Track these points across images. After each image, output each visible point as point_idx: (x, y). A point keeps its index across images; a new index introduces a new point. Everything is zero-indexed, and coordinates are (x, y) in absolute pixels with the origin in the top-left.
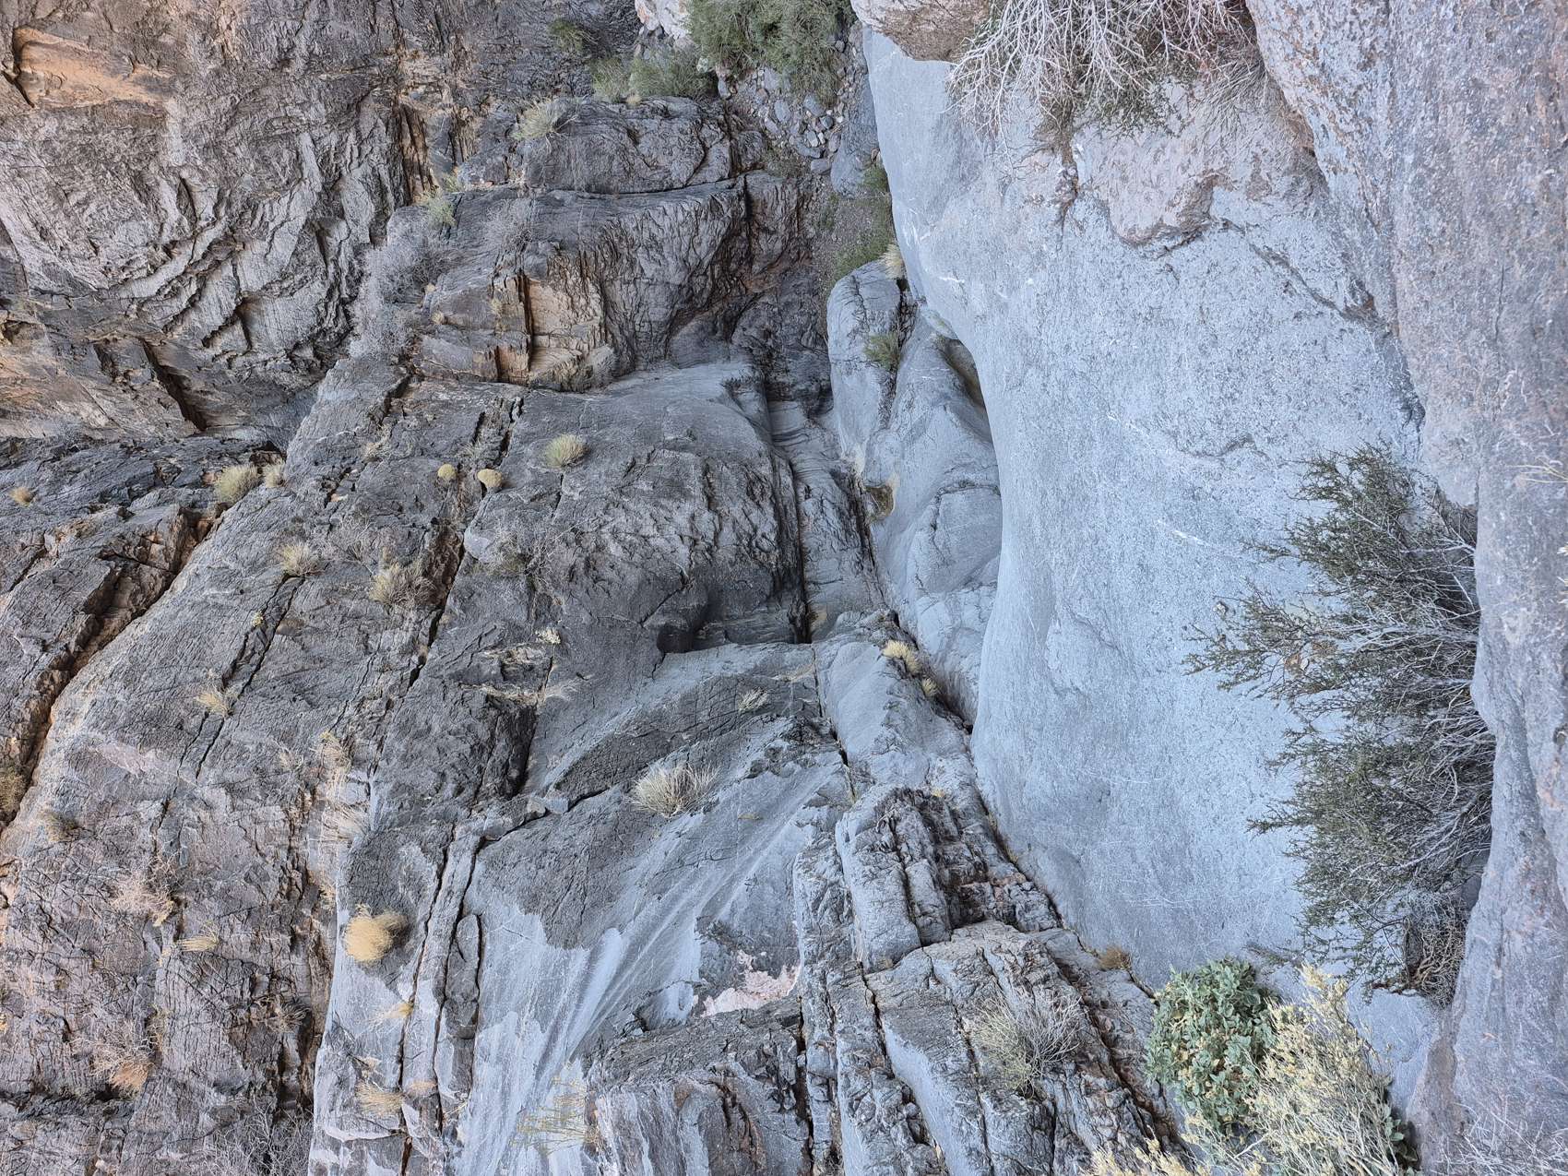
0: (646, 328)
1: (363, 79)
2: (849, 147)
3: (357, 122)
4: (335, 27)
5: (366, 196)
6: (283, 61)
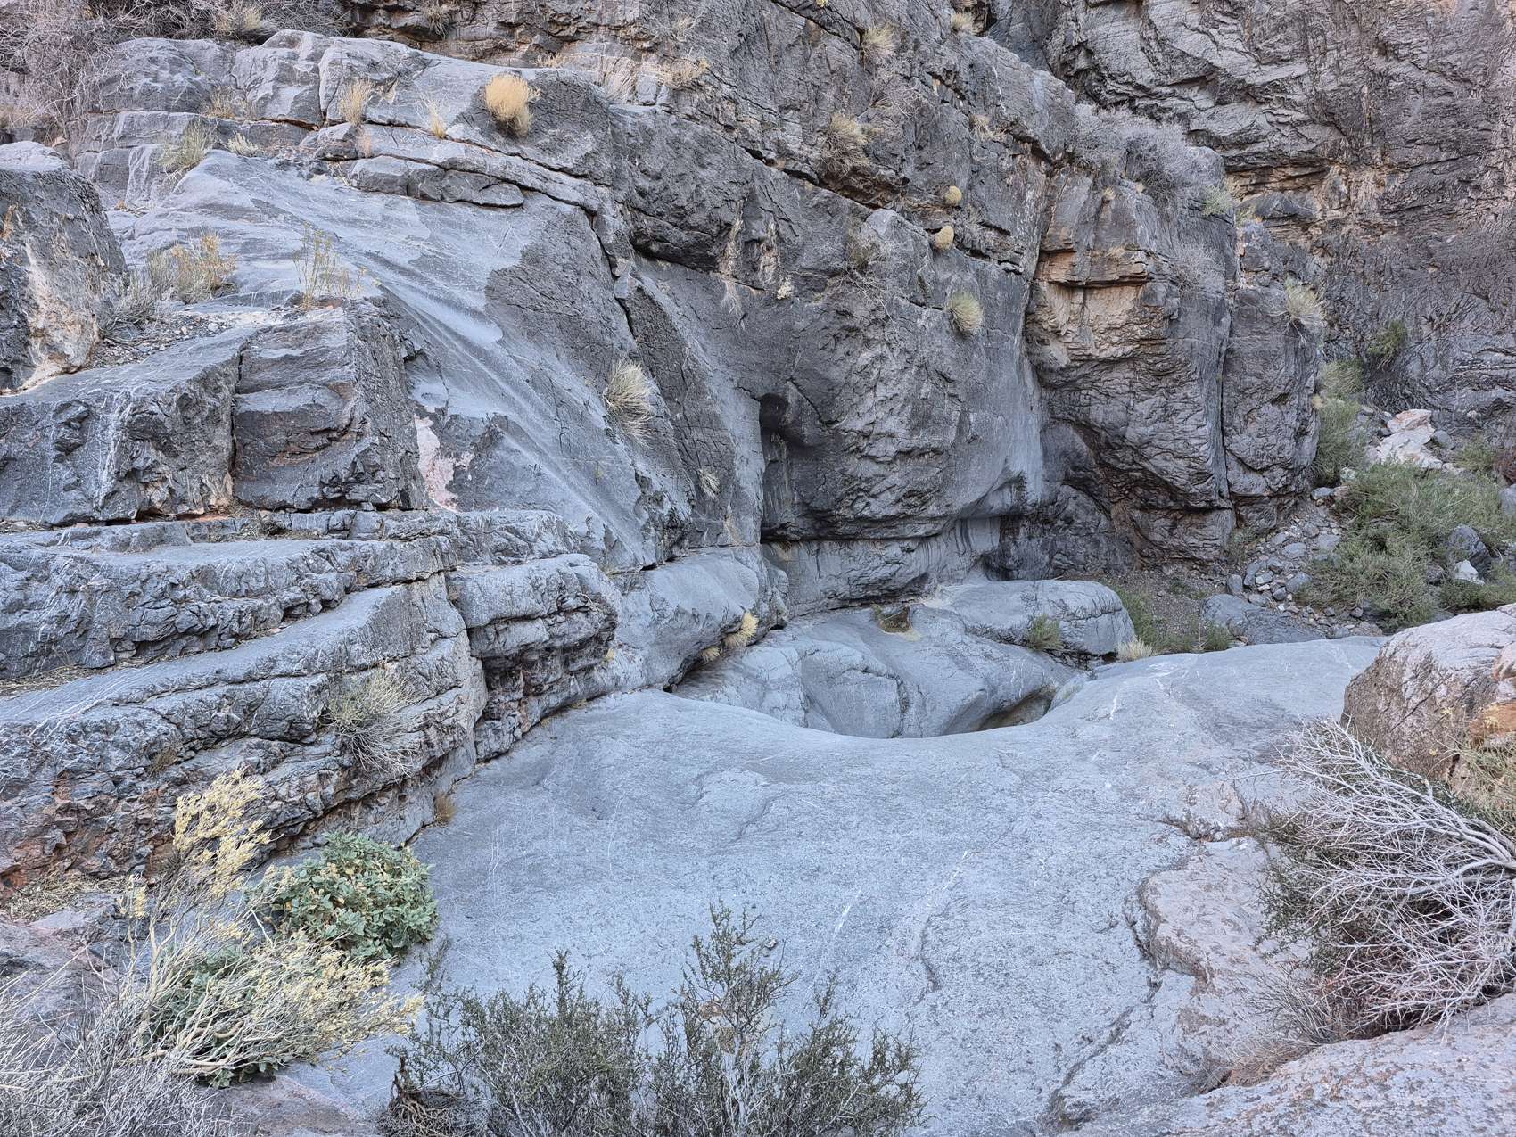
0: (1083, 400)
1: (1360, 130)
2: (1252, 614)
3: (1314, 122)
4: (1417, 104)
5: (1238, 128)
6: (1385, 49)
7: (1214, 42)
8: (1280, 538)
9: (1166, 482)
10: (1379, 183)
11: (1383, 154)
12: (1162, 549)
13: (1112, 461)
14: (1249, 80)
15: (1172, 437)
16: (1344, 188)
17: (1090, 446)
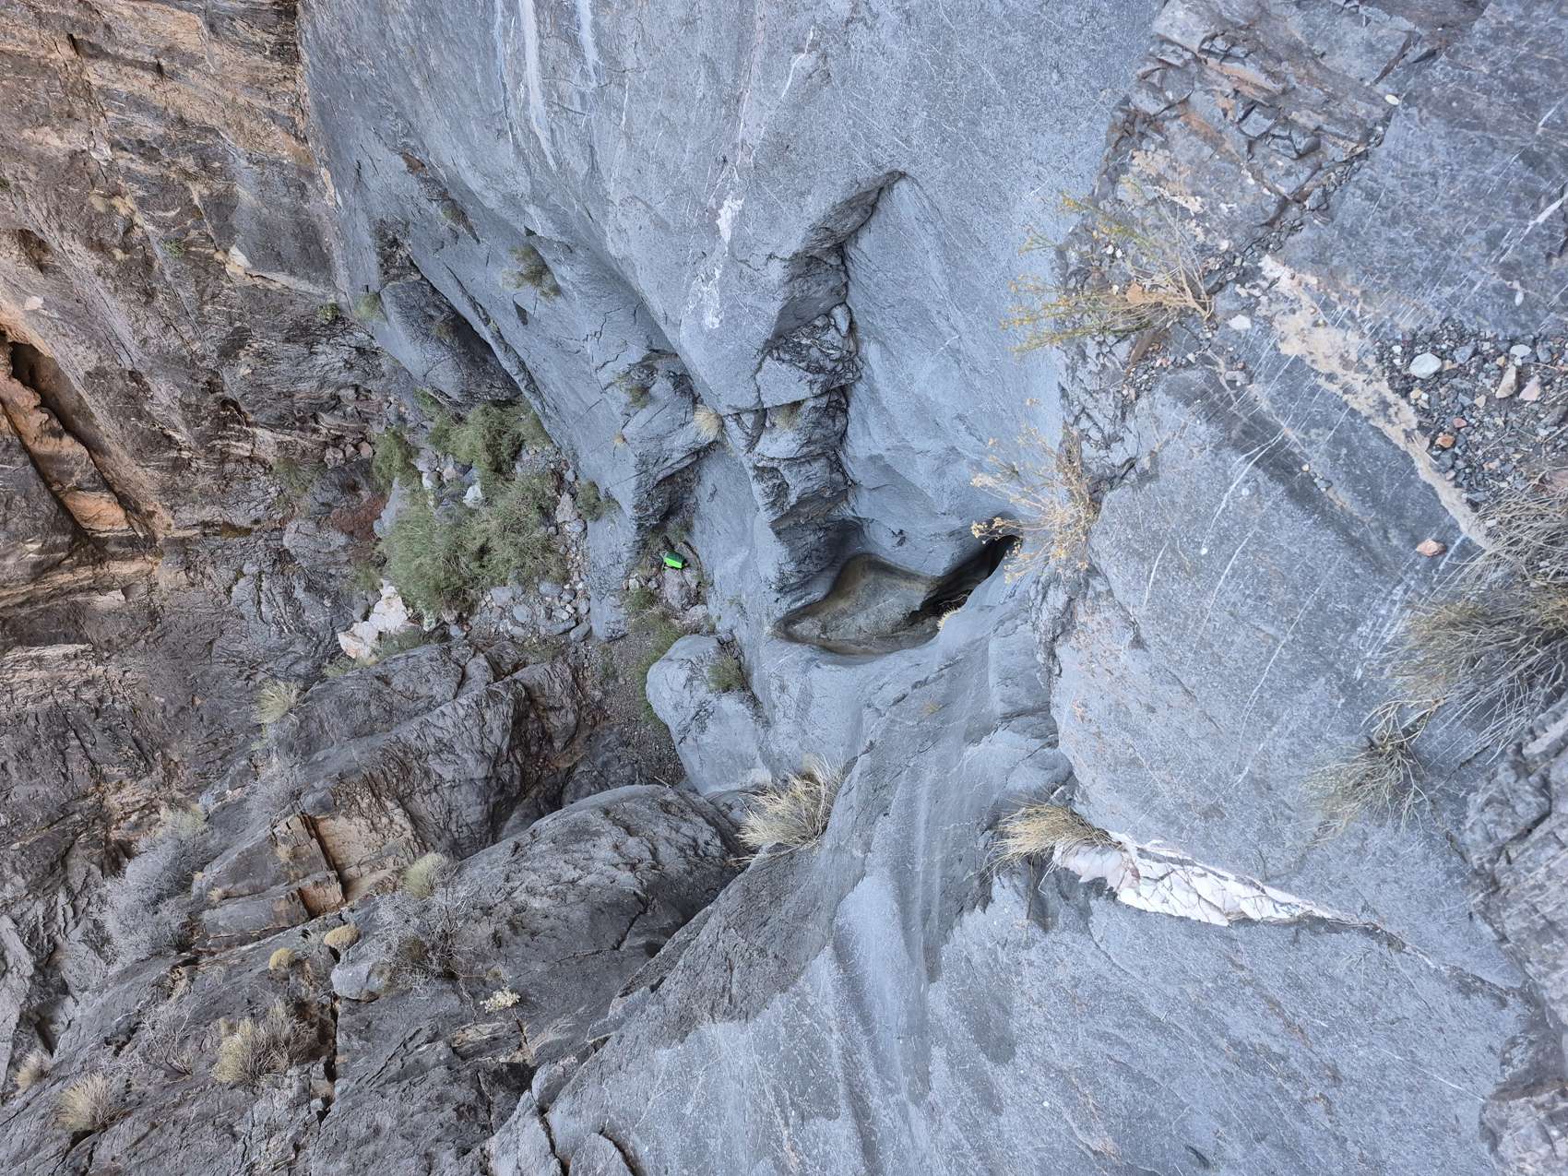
4: (22, 790)
8: (518, 631)
9: (514, 723)
12: (580, 709)
13: (517, 783)
14: (30, 971)
15: (466, 734)
17: (512, 811)
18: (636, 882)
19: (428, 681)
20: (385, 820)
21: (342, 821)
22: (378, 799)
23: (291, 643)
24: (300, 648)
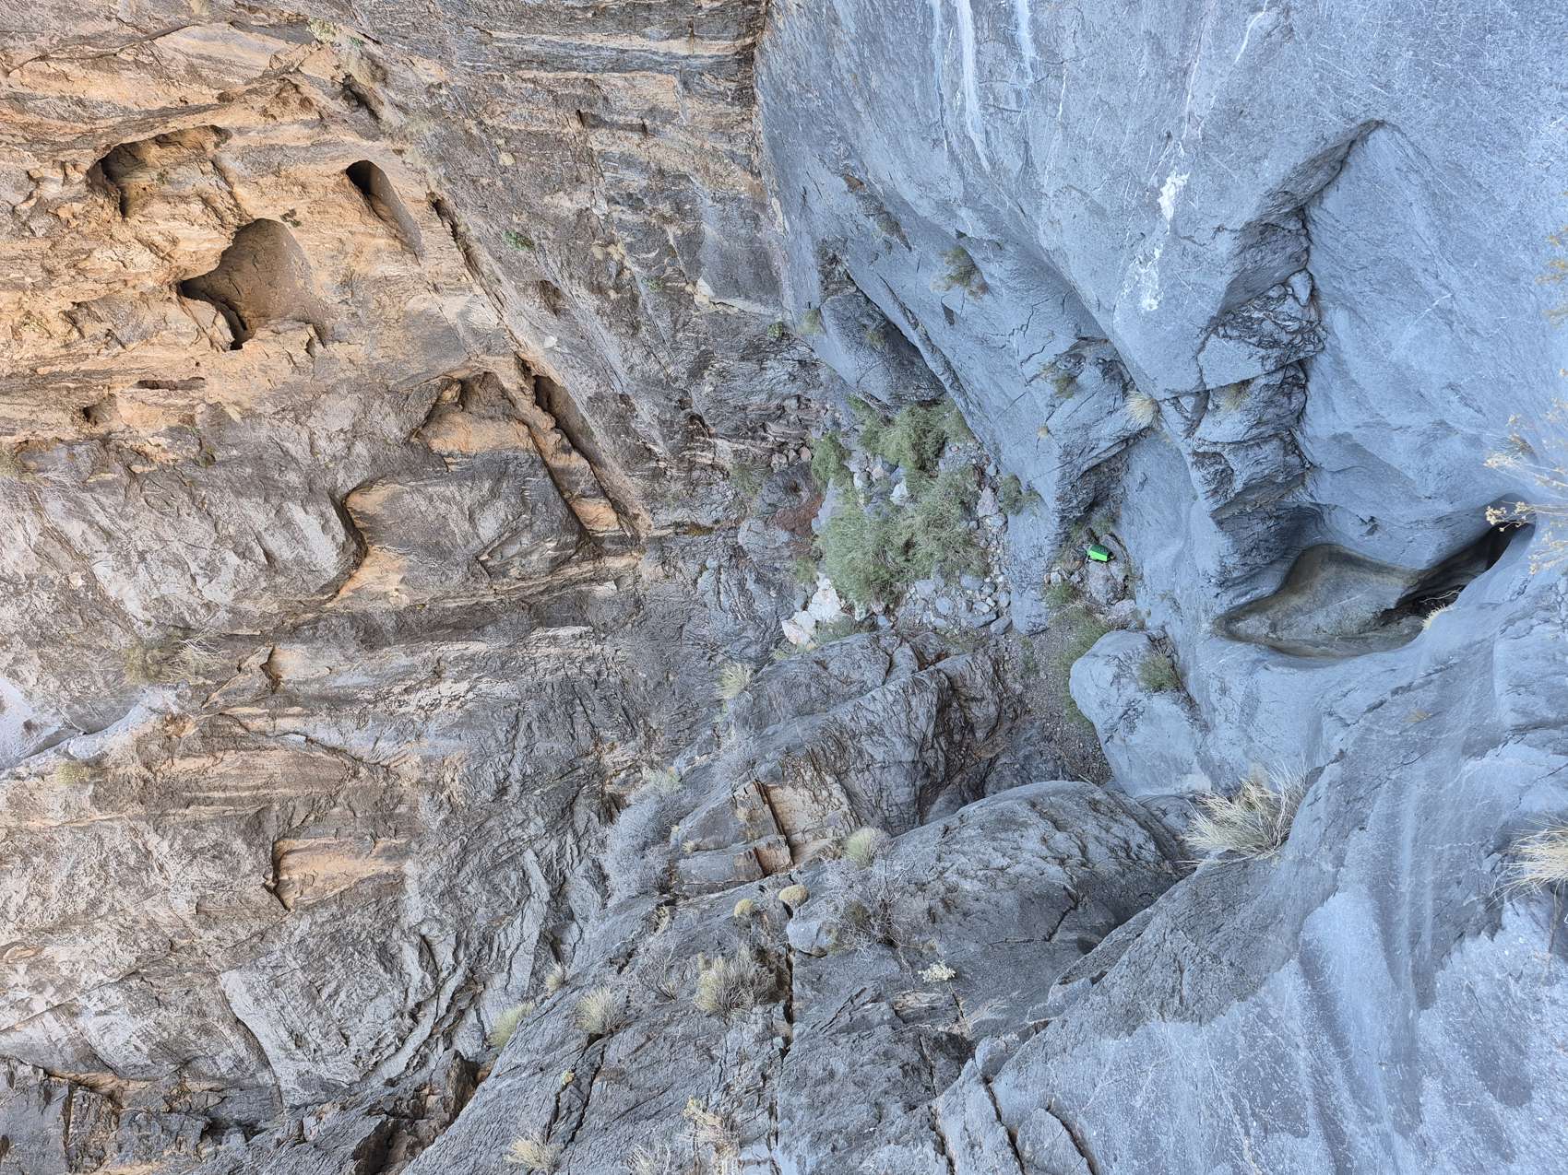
0: (895, 812)
1: (571, 782)
3: (572, 824)
4: (542, 747)
5: (591, 889)
6: (502, 791)
7: (517, 949)
8: (940, 623)
9: (938, 712)
10: (613, 748)
11: (587, 755)
12: (1001, 701)
13: (941, 769)
14: (547, 898)
15: (894, 719)
16: (623, 775)
17: (937, 795)
18: (1066, 877)
19: (860, 667)
20: (825, 793)
21: (789, 790)
22: (819, 774)
23: (744, 629)
24: (750, 634)
